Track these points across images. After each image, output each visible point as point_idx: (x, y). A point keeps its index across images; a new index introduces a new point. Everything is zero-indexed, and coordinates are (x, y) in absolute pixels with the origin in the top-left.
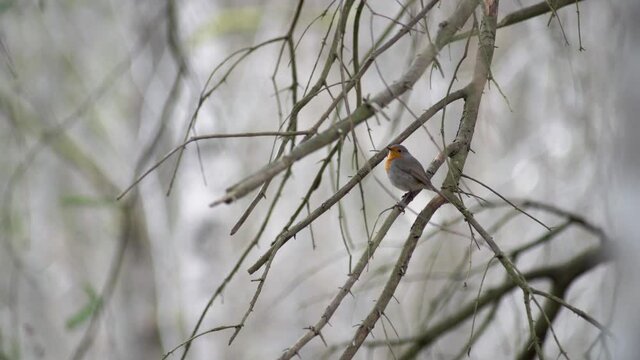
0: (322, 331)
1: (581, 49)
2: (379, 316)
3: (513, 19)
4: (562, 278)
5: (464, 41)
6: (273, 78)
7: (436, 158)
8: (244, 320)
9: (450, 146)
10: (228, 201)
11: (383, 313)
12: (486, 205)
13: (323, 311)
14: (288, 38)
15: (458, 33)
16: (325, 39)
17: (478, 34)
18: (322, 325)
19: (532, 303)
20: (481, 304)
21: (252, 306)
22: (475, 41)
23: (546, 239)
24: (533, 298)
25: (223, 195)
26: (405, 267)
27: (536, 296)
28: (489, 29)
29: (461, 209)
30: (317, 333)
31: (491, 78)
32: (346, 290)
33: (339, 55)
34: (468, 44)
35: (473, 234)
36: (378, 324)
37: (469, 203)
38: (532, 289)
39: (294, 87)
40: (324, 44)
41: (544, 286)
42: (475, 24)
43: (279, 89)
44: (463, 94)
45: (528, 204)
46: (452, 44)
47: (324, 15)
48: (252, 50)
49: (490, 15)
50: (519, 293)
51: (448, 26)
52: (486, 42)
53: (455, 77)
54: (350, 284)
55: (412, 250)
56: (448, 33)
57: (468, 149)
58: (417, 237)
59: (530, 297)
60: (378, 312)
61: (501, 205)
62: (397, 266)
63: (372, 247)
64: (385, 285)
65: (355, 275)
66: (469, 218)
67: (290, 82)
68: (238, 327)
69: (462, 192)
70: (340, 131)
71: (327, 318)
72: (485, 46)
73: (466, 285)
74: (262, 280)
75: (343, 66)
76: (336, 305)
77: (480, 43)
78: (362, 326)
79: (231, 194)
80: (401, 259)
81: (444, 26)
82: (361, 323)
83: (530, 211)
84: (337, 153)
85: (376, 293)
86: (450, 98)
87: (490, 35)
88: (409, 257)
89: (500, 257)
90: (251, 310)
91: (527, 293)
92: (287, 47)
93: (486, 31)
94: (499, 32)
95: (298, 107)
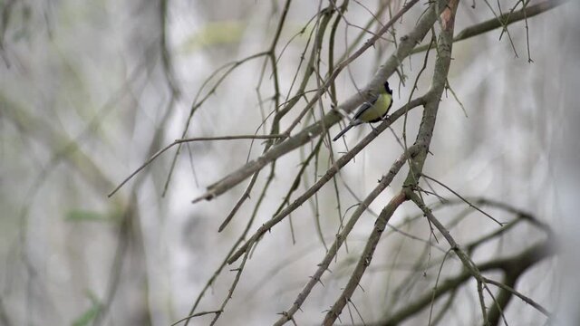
0: (294, 316)
1: (530, 60)
2: (345, 303)
3: (467, 34)
4: (513, 269)
5: (424, 53)
6: (258, 89)
7: (398, 159)
8: (223, 306)
9: (411, 148)
10: (209, 198)
11: (349, 300)
12: (444, 202)
13: (295, 298)
14: (271, 53)
15: (418, 46)
16: (304, 54)
17: (436, 47)
18: (294, 311)
19: (485, 291)
20: (438, 293)
21: (231, 293)
22: (433, 54)
23: (499, 233)
24: (485, 287)
25: (203, 192)
26: (370, 258)
27: (488, 285)
28: (445, 43)
29: (421, 205)
30: (290, 318)
31: (448, 87)
32: (316, 279)
33: (316, 68)
34: (427, 57)
35: (432, 229)
36: (345, 310)
37: (428, 200)
38: (485, 279)
39: (276, 97)
40: (302, 58)
41: (497, 276)
42: (434, 39)
43: (263, 99)
44: (422, 102)
45: (482, 202)
46: (413, 56)
47: (302, 32)
48: (238, 64)
49: (447, 30)
50: (473, 283)
51: (409, 40)
52: (443, 55)
53: (415, 87)
54: (320, 273)
55: (376, 243)
56: (409, 45)
57: (427, 151)
58: (381, 231)
59: (483, 285)
60: (345, 299)
61: (458, 203)
62: (362, 257)
63: (340, 239)
64: (352, 274)
65: (325, 265)
66: (427, 213)
67: (273, 93)
68: (218, 313)
69: (422, 190)
70: (310, 134)
71: (298, 304)
72: (443, 58)
73: (425, 275)
74: (240, 270)
75: (319, 77)
76: (307, 292)
77: (438, 55)
78: (331, 312)
79: (212, 192)
80: (366, 251)
81: (405, 39)
82: (330, 309)
83: (484, 209)
84: (314, 157)
85: (344, 283)
86: (411, 105)
87: (447, 48)
88: (373, 249)
89: (456, 249)
90: (230, 297)
91: (480, 283)
92: (270, 61)
93: (443, 45)
94: (455, 45)
95: (280, 115)
